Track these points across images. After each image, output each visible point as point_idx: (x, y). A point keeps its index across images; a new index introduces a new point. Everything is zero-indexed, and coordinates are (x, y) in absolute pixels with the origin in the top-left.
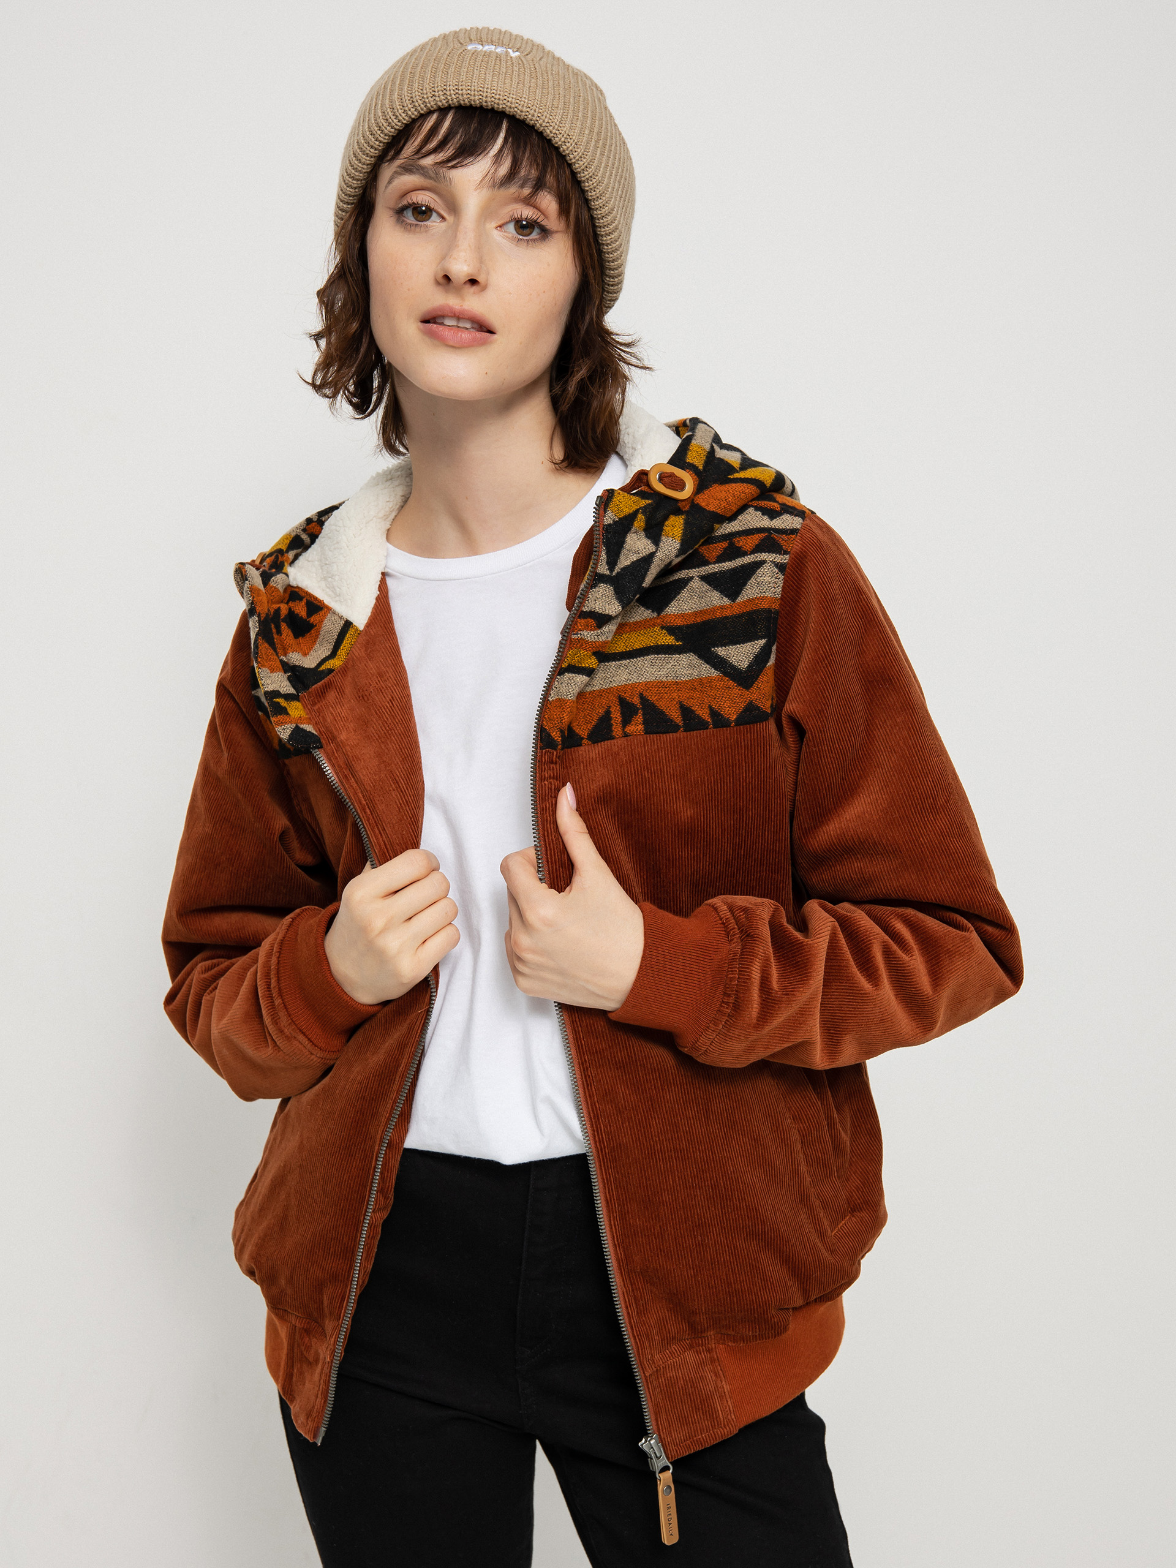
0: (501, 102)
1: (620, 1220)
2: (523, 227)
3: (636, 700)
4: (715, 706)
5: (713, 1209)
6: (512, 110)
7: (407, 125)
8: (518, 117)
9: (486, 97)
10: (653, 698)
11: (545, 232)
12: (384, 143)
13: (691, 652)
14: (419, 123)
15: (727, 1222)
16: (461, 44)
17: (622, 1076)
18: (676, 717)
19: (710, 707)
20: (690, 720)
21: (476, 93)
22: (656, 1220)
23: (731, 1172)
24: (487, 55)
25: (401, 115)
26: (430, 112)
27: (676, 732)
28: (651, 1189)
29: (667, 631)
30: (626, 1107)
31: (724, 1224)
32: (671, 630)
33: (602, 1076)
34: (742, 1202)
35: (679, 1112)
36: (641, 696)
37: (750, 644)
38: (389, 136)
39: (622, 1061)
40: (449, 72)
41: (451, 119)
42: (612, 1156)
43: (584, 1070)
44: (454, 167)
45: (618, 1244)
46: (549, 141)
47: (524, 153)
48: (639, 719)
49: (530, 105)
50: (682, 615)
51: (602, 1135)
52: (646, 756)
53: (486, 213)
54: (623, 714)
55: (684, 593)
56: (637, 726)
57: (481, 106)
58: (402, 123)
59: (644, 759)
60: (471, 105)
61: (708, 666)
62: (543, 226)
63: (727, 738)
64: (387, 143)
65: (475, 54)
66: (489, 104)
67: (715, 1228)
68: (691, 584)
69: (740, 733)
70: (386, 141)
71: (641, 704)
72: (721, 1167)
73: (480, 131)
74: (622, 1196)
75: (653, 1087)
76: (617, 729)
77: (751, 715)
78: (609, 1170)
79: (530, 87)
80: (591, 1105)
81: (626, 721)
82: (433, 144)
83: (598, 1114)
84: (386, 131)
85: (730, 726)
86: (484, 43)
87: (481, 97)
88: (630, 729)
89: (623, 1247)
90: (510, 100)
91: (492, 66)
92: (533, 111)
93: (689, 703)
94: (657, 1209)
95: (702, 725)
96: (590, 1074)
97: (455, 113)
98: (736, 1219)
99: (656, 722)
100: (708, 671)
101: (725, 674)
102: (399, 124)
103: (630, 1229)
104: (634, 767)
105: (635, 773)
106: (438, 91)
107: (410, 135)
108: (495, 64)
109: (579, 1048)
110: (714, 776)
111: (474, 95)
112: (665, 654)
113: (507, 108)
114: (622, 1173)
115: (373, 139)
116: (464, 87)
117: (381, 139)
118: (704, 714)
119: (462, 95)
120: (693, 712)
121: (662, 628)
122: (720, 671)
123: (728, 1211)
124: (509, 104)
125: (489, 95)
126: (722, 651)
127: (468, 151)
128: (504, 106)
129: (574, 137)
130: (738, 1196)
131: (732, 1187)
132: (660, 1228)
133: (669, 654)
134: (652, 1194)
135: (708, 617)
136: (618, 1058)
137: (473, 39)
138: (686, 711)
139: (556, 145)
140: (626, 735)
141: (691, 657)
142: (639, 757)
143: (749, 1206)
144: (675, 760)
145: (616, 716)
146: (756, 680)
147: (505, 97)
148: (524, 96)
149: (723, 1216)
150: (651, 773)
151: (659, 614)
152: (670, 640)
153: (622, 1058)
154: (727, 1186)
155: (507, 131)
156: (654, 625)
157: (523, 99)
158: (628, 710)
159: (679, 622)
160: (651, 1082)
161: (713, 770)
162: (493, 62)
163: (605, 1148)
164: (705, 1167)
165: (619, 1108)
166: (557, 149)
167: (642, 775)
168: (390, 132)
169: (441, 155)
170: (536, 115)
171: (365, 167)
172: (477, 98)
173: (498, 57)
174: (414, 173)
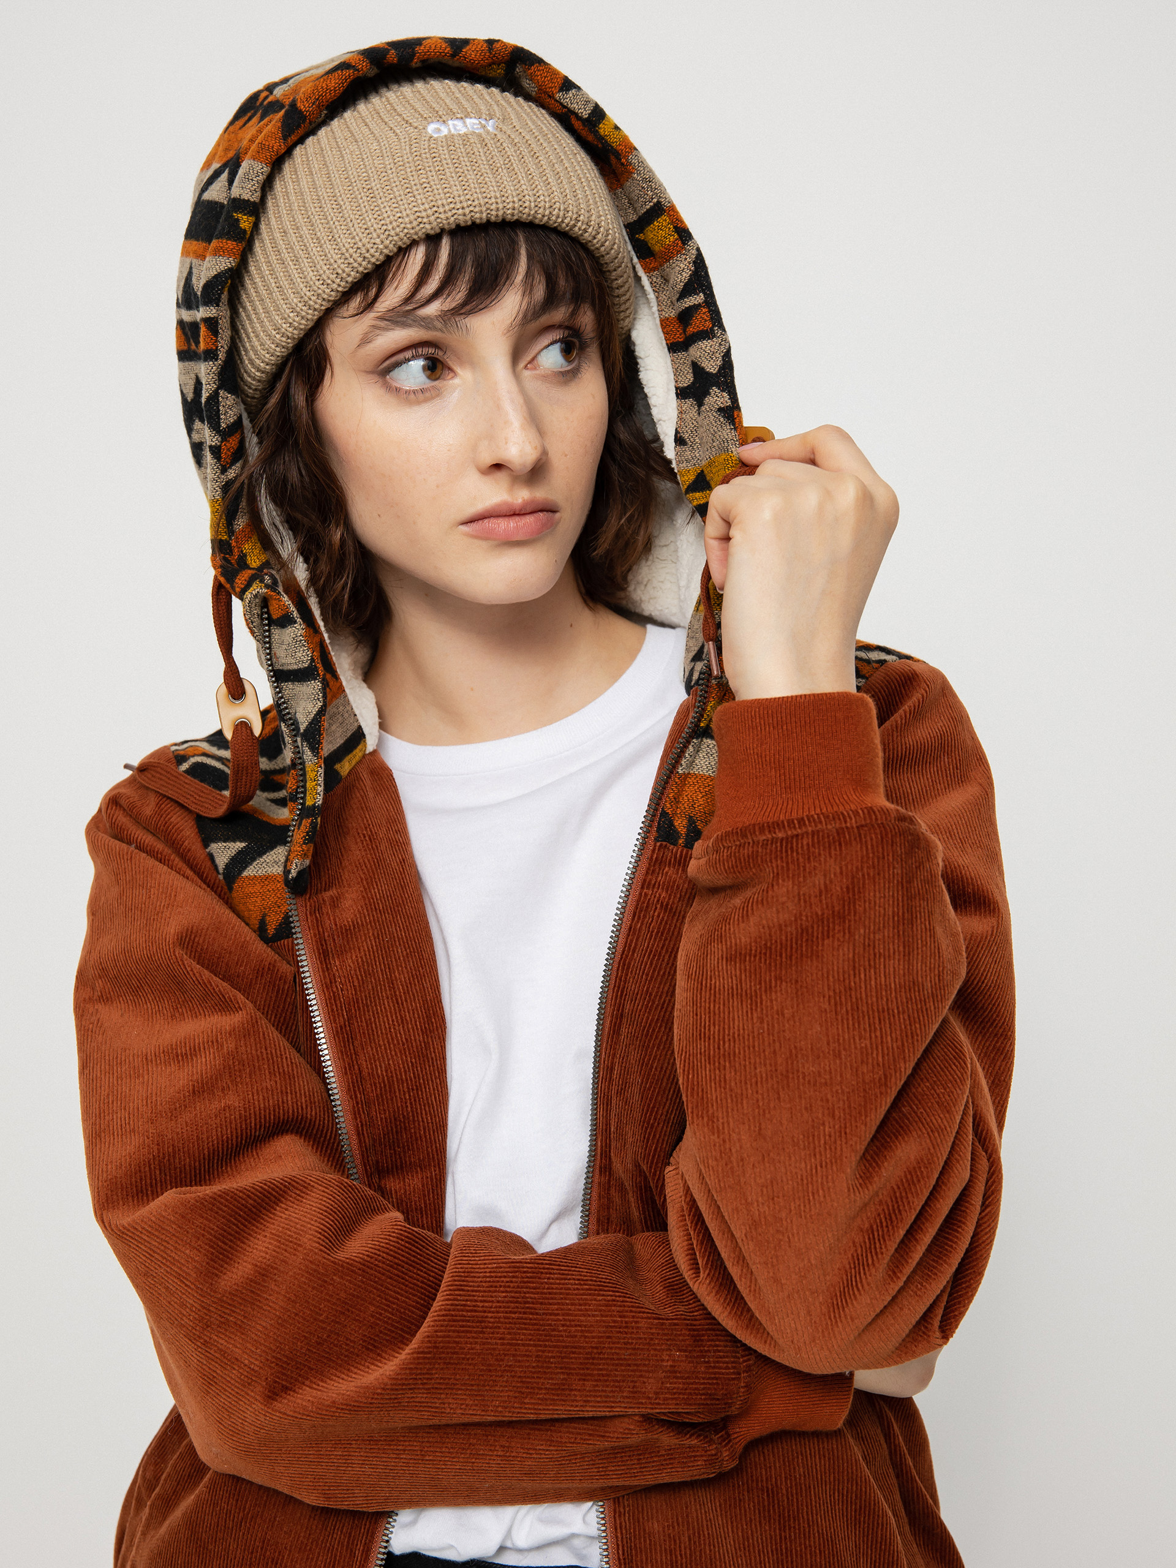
0: (515, 210)
5: (767, 1528)
6: (530, 214)
7: (379, 265)
8: (539, 220)
9: (496, 210)
15: (786, 1553)
22: (683, 1526)
23: (800, 1475)
25: (372, 256)
31: (782, 1555)
34: (813, 1526)
41: (447, 246)
44: (469, 313)
58: (374, 264)
65: (450, 144)
66: (501, 217)
67: (769, 1558)
82: (431, 286)
87: (488, 210)
98: (801, 1550)
102: (369, 266)
106: (427, 217)
107: (387, 277)
111: (479, 207)
113: (524, 217)
119: (464, 215)
123: (790, 1536)
125: (499, 206)
128: (520, 215)
130: (808, 1515)
131: (800, 1499)
132: (690, 1540)
143: (823, 1534)
149: (781, 1542)
154: (792, 1496)
162: (481, 151)
169: (449, 299)
172: (482, 210)
173: (482, 140)
174: (410, 326)
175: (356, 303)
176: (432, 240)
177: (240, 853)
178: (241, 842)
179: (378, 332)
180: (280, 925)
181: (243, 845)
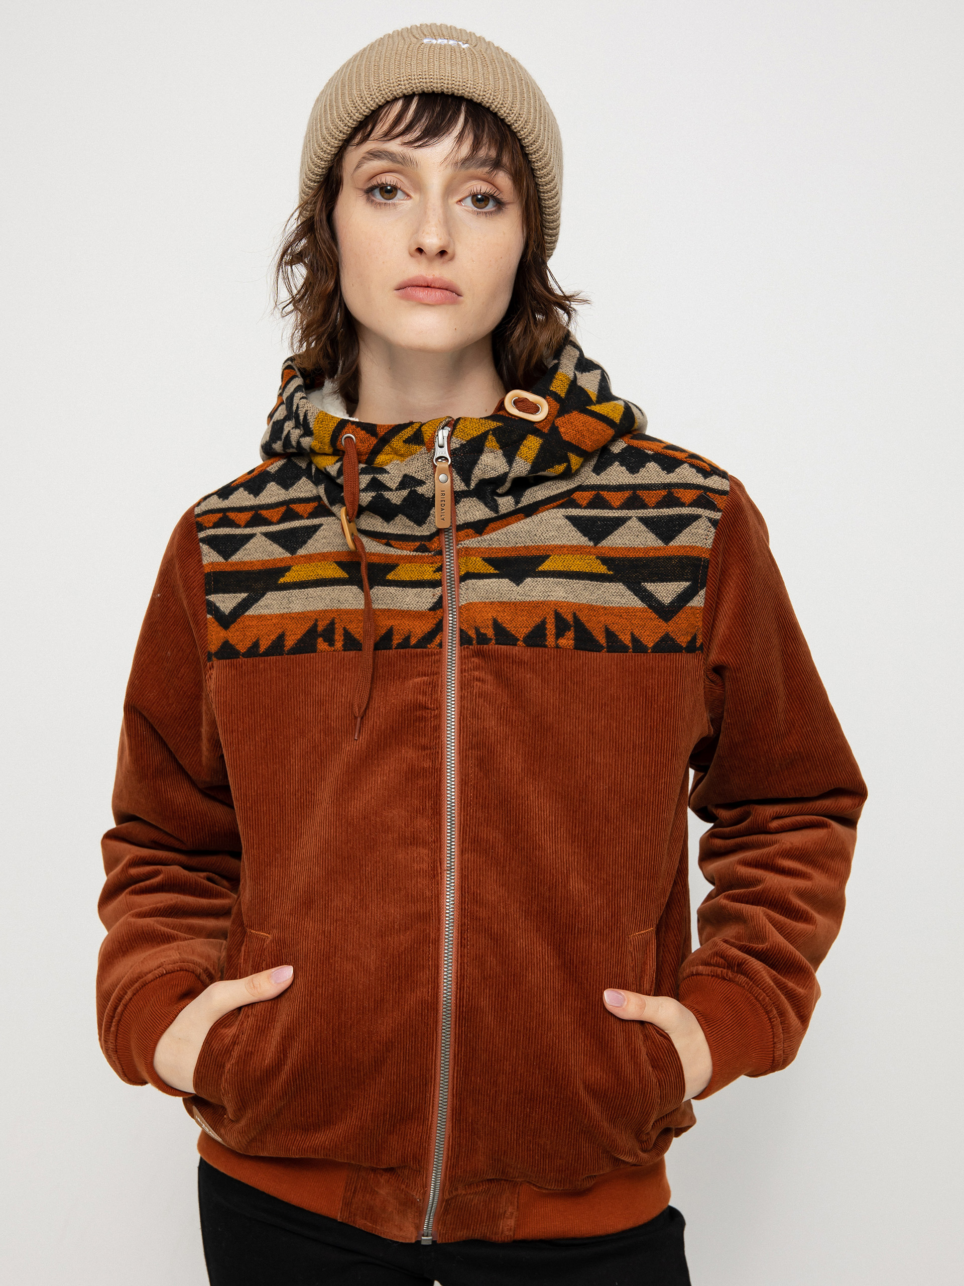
0: (461, 88)
1: (463, 1074)
2: (479, 200)
3: (569, 618)
4: (637, 633)
6: (470, 95)
7: (373, 111)
8: (475, 100)
9: (448, 84)
10: (583, 619)
11: (500, 205)
12: (351, 128)
13: (620, 582)
14: (386, 110)
16: (417, 39)
17: (494, 947)
18: (602, 640)
19: (632, 634)
20: (612, 643)
21: (439, 81)
24: (441, 47)
25: (369, 103)
26: (396, 99)
27: (599, 651)
28: (495, 1055)
29: (601, 561)
30: (490, 975)
32: (605, 561)
33: (476, 942)
35: (537, 994)
36: (575, 615)
37: (676, 583)
38: (357, 121)
39: (497, 933)
40: (412, 64)
41: (416, 105)
42: (468, 1015)
43: (461, 933)
44: (420, 146)
45: (456, 1094)
46: (503, 120)
47: (483, 131)
48: (571, 634)
49: (486, 90)
50: (616, 548)
51: (463, 994)
52: (571, 668)
53: (449, 190)
54: (557, 627)
55: (621, 530)
56: (568, 641)
57: (443, 93)
58: (370, 109)
59: (570, 671)
60: (433, 92)
61: (636, 598)
62: (499, 199)
63: (644, 664)
64: (354, 128)
65: (432, 47)
66: (450, 90)
68: (629, 523)
69: (656, 660)
70: (354, 126)
71: (574, 622)
72: (564, 1057)
73: (442, 114)
74: (470, 1054)
75: (519, 965)
76: (550, 640)
77: (666, 645)
78: (462, 1027)
79: (484, 74)
80: (461, 965)
81: (559, 634)
82: (402, 127)
83: (464, 974)
84: (355, 118)
85: (646, 652)
86: (437, 37)
87: (442, 84)
88: (563, 642)
89: (461, 1098)
90: (469, 85)
91: (449, 57)
92: (489, 94)
93: (614, 628)
94: (497, 1075)
95: (624, 649)
96: (466, 937)
97: (419, 100)
99: (585, 640)
100: (636, 603)
101: (650, 606)
102: (367, 110)
103: (471, 1084)
104: (559, 676)
105: (560, 681)
106: (404, 81)
107: (377, 120)
108: (451, 55)
109: (462, 911)
110: (628, 694)
111: (437, 83)
112: (597, 581)
113: (466, 93)
114: (473, 1034)
115: (342, 125)
116: (427, 76)
117: (349, 124)
118: (626, 639)
119: (426, 83)
120: (616, 636)
121: (598, 558)
122: (647, 604)
124: (468, 89)
125: (450, 82)
126: (650, 587)
127: (433, 132)
128: (463, 91)
129: (524, 116)
133: (601, 582)
134: (495, 1061)
135: (641, 555)
136: (494, 930)
137: (426, 33)
138: (610, 635)
139: (509, 124)
140: (557, 647)
141: (621, 587)
142: (565, 669)
144: (596, 676)
145: (551, 628)
146: (675, 616)
147: (464, 84)
148: (481, 82)
150: (574, 684)
151: (596, 545)
152: (603, 569)
153: (497, 931)
155: (466, 112)
156: (590, 553)
157: (480, 85)
158: (562, 626)
159: (612, 554)
160: (517, 960)
161: (629, 689)
162: (450, 54)
163: (463, 1007)
164: (549, 1051)
165: (484, 975)
166: (509, 126)
167: (565, 683)
168: (358, 118)
169: (408, 136)
170: (491, 99)
171: (333, 149)
172: (439, 85)
173: (452, 49)
174: (383, 159)
175: (359, 137)
176: (408, 98)
177: (244, 600)
178: (244, 593)
179: (365, 161)
180: (269, 647)
181: (246, 595)
